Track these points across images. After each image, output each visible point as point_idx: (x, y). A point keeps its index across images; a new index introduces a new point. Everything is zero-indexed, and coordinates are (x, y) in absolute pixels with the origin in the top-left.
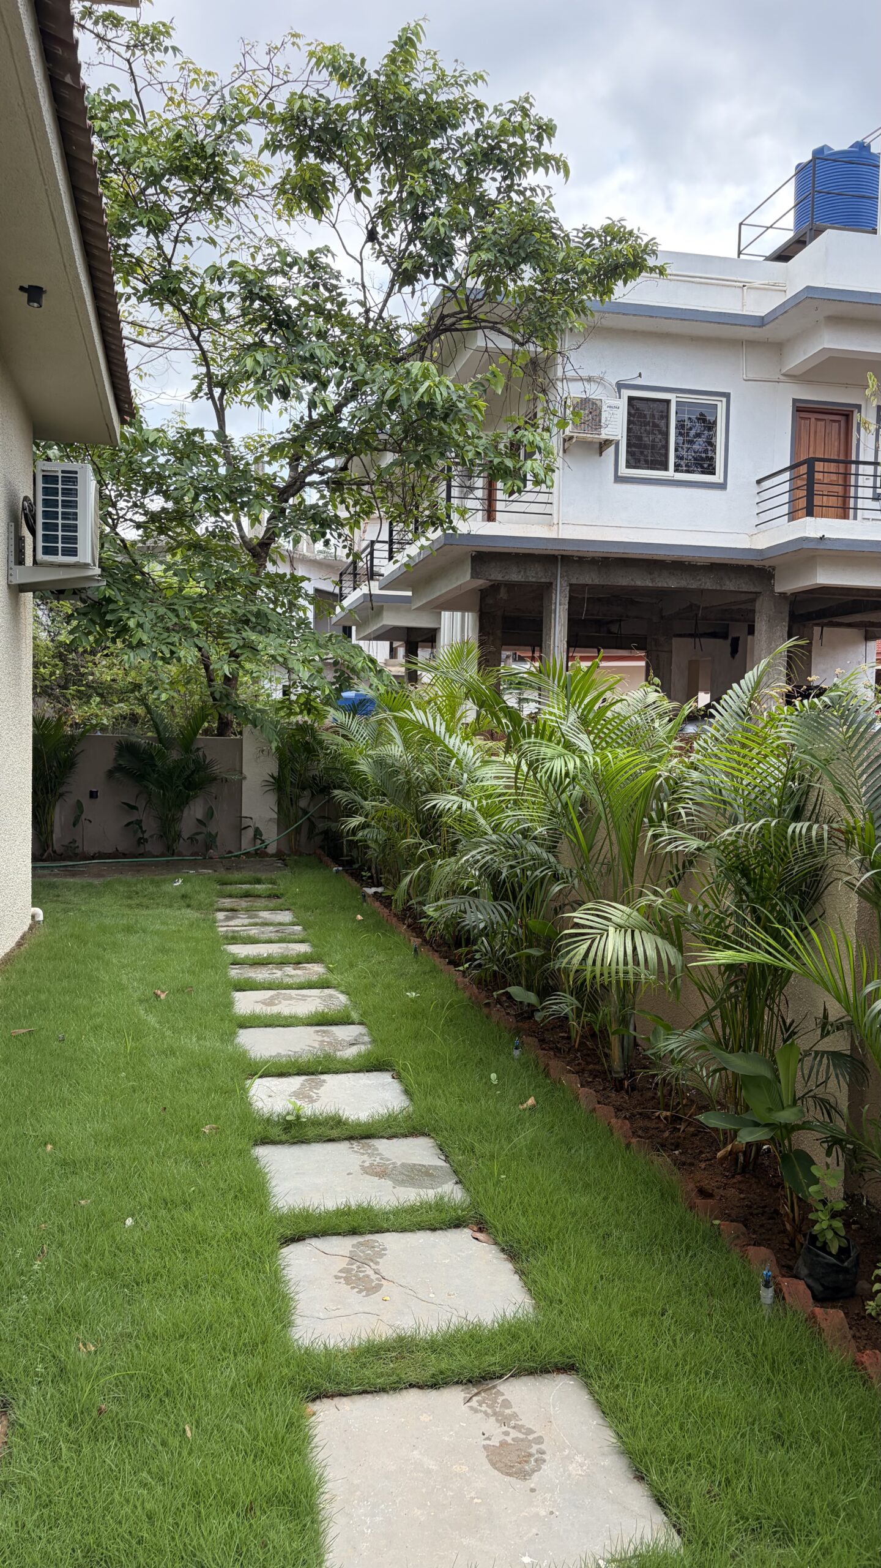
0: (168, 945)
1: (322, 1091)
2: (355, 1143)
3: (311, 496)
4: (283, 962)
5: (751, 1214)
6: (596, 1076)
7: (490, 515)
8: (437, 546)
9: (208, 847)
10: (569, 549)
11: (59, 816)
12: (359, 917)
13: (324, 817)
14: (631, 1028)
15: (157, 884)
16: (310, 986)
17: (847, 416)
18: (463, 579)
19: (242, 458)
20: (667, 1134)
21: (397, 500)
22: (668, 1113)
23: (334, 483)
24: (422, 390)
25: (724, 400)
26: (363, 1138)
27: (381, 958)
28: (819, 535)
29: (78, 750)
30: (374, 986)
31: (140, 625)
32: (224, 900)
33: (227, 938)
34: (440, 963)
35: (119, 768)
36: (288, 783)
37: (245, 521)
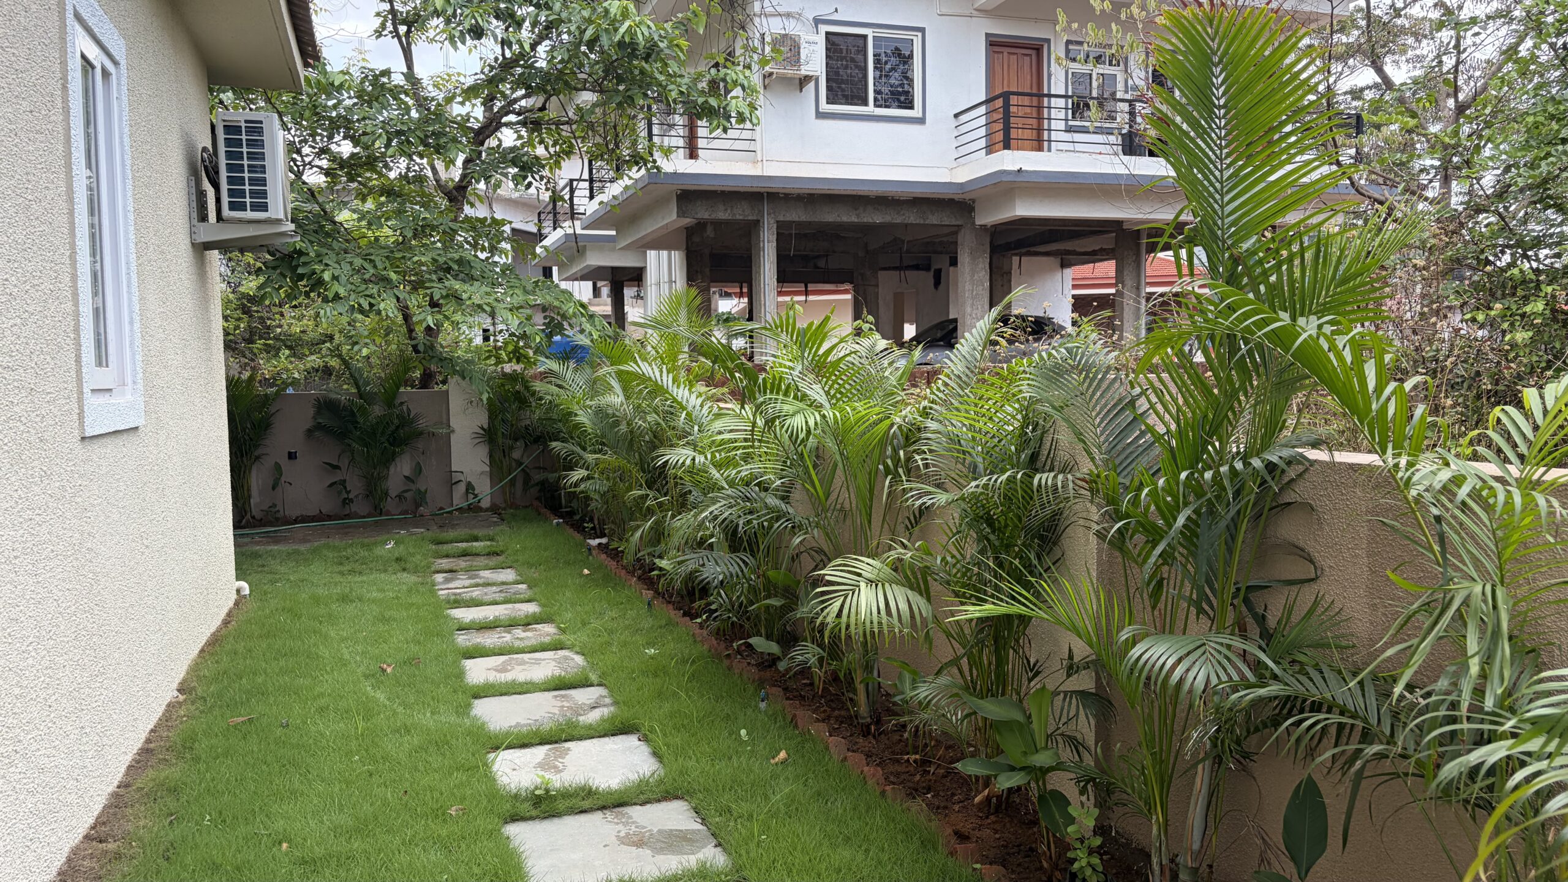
0: (387, 614)
1: (567, 760)
2: (608, 813)
3: (508, 138)
4: (511, 624)
5: (1008, 854)
6: (842, 722)
7: (693, 154)
8: (640, 185)
9: (418, 505)
10: (775, 186)
11: (257, 480)
12: (586, 571)
13: (539, 468)
14: (875, 673)
15: (368, 547)
16: (544, 648)
17: (1038, 49)
18: (669, 218)
19: (433, 99)
20: (918, 777)
21: (598, 140)
22: (918, 757)
23: (532, 123)
24: (622, 30)
25: (920, 34)
26: (615, 807)
27: (614, 614)
28: (1016, 168)
29: (273, 410)
30: (609, 644)
31: (335, 278)
32: (440, 561)
33: (448, 602)
34: (675, 615)
35: (319, 427)
36: (500, 434)
37: (440, 165)
